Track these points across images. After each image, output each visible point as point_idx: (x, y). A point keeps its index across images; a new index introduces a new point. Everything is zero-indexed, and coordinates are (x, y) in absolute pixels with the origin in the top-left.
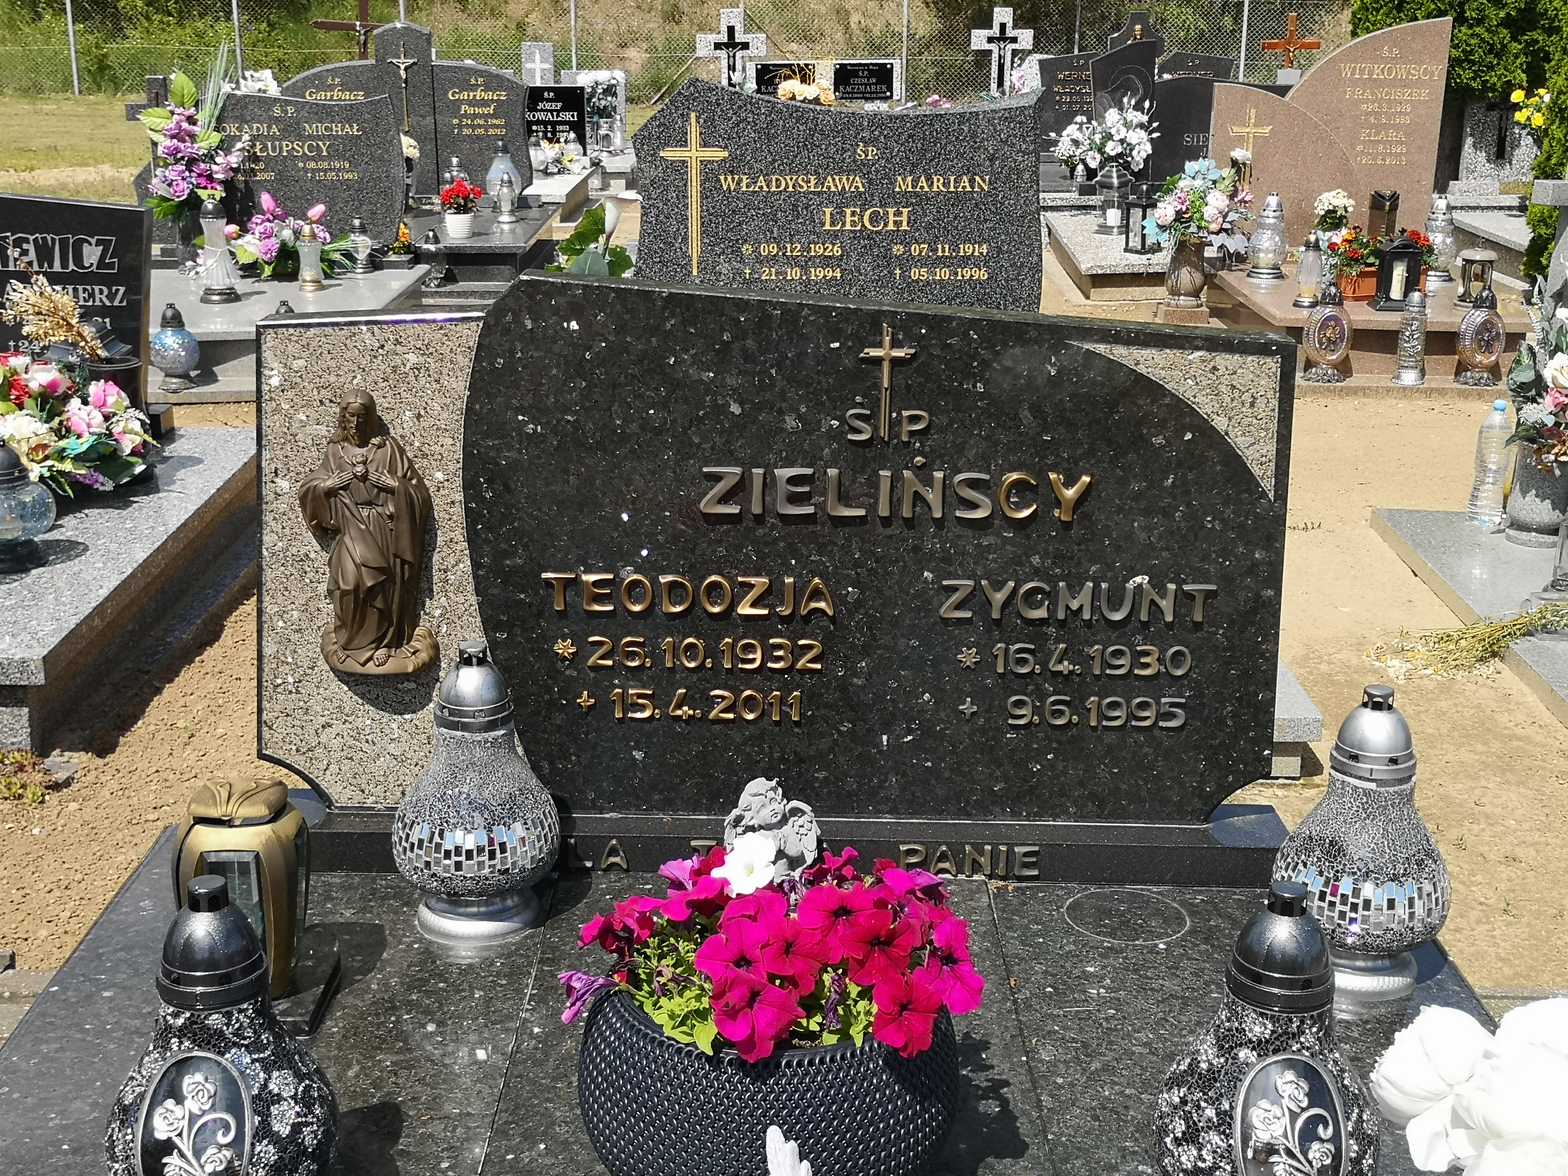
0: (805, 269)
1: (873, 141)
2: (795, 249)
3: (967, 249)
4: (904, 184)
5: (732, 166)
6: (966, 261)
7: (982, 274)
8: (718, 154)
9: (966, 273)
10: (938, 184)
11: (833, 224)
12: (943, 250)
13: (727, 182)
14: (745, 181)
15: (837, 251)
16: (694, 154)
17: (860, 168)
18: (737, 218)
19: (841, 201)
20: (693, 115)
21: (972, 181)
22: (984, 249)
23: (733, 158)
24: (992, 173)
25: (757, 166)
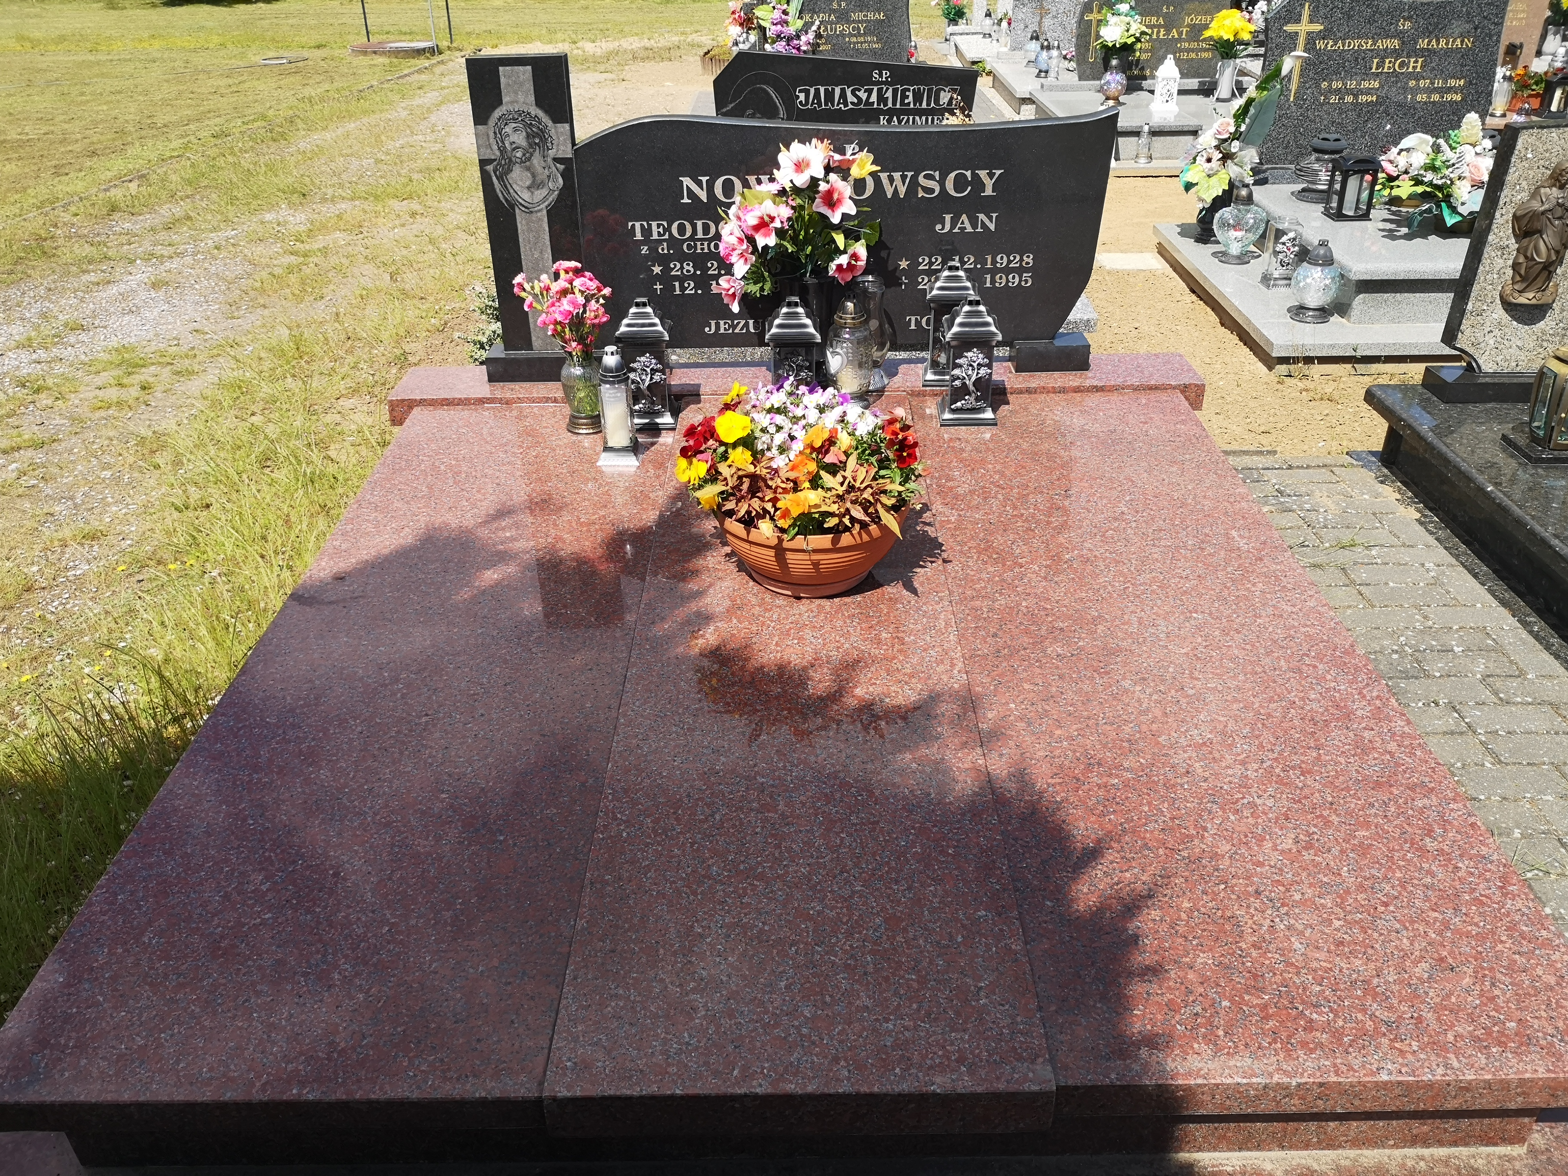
0: (1356, 96)
1: (1409, 18)
2: (1352, 84)
3: (1452, 83)
4: (1423, 44)
5: (1323, 35)
6: (1450, 90)
7: (1458, 98)
8: (1318, 27)
9: (1449, 97)
10: (1442, 42)
11: (1377, 69)
12: (1439, 83)
13: (1320, 45)
14: (1331, 43)
15: (1377, 85)
16: (1303, 28)
17: (1399, 35)
18: (1323, 66)
19: (1384, 55)
20: (1307, 5)
21: (1462, 42)
22: (1462, 82)
23: (1325, 30)
24: (1475, 37)
25: (1339, 34)
